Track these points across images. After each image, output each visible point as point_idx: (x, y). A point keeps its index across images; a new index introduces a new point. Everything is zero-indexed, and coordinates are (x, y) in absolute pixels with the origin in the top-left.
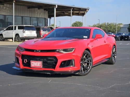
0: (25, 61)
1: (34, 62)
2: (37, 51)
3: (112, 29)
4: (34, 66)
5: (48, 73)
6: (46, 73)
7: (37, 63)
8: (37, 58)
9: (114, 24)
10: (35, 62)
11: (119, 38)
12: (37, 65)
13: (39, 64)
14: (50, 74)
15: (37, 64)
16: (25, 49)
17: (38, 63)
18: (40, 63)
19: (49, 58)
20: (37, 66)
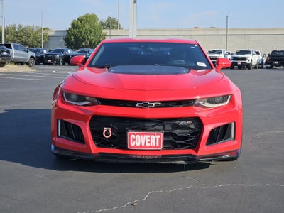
0: (107, 133)
1: (140, 134)
2: (146, 105)
3: (31, 38)
4: (138, 145)
5: (178, 162)
6: (173, 162)
7: (148, 136)
8: (147, 124)
9: (36, 29)
10: (143, 135)
11: (61, 60)
12: (149, 142)
13: (156, 141)
14: (183, 162)
15: (148, 140)
16: (98, 99)
17: (152, 136)
18: (158, 137)
19: (182, 123)
20: (147, 144)
